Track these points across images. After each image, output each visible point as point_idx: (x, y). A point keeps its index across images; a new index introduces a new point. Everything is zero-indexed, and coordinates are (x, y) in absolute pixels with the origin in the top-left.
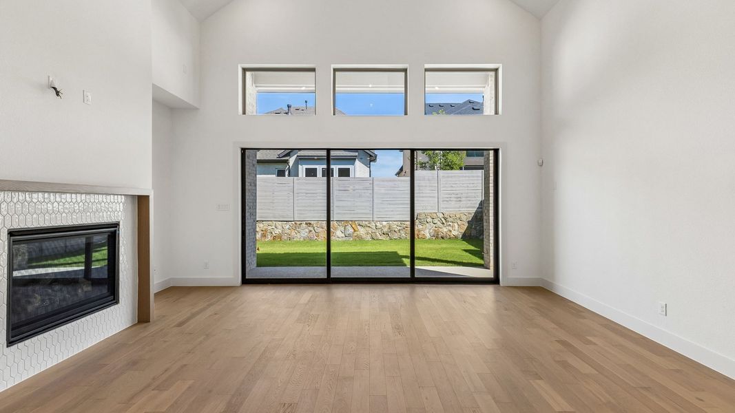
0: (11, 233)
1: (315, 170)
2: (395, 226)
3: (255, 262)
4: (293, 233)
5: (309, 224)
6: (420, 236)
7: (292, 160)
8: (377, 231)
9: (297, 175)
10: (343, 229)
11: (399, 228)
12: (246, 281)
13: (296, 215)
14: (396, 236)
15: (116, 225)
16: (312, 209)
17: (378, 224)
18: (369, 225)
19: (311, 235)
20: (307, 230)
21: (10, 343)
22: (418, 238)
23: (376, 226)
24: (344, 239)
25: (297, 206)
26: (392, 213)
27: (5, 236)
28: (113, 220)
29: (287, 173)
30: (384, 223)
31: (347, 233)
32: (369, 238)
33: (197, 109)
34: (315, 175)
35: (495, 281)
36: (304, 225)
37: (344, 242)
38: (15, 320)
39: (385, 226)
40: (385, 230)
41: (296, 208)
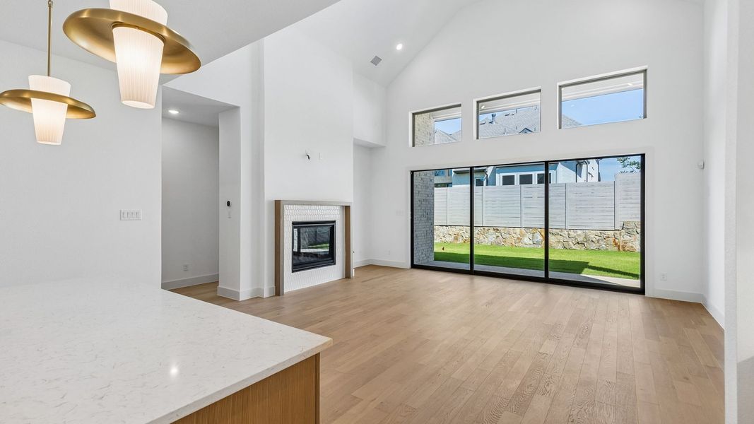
0: (293, 223)
1: (513, 177)
2: (592, 235)
3: (433, 256)
4: (481, 238)
5: (496, 230)
6: (627, 249)
7: (489, 170)
8: (570, 240)
9: (494, 184)
10: (531, 236)
11: (597, 238)
12: (414, 266)
13: (484, 222)
14: (594, 246)
15: (334, 222)
16: (500, 215)
17: (572, 233)
18: (560, 233)
19: (498, 240)
20: (495, 236)
21: (293, 271)
22: (624, 250)
23: (569, 234)
24: (532, 246)
25: (486, 213)
26: (589, 221)
27: (291, 225)
28: (333, 219)
29: (485, 182)
30: (579, 232)
31: (535, 240)
32: (560, 246)
33: (383, 147)
34: (512, 183)
35: (641, 291)
36: (491, 231)
37: (530, 249)
38: (295, 262)
39: (579, 235)
40: (580, 239)
41: (484, 215)
